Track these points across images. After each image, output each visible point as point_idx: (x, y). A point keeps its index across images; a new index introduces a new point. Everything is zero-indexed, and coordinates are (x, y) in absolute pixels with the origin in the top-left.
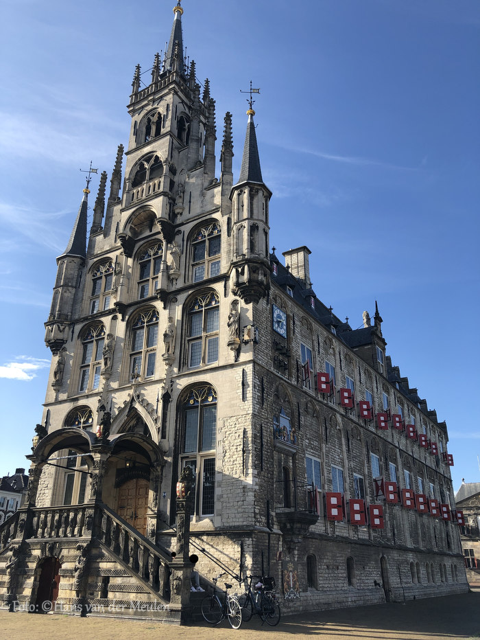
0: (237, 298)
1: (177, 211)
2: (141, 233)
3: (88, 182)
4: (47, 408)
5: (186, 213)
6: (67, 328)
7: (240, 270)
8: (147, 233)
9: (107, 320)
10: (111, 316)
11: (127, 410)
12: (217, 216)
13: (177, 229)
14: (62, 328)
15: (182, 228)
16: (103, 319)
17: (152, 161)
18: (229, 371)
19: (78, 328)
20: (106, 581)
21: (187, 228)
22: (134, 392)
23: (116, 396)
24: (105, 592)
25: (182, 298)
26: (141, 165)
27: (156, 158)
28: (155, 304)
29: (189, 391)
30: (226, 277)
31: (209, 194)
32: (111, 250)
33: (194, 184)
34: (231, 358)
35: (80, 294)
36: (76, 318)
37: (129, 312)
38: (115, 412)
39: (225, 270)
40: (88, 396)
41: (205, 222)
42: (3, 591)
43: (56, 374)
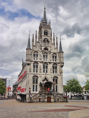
3: (29, 34)
5: (52, 51)
8: (45, 51)
10: (40, 62)
11: (45, 78)
12: (57, 53)
18: (60, 76)
19: (33, 62)
20: (58, 99)
21: (52, 53)
22: (46, 75)
23: (42, 75)
24: (58, 100)
25: (52, 64)
26: (45, 39)
27: (47, 40)
28: (48, 63)
29: (54, 77)
30: (59, 63)
31: (55, 49)
32: (38, 51)
33: (53, 46)
34: (60, 74)
35: (32, 56)
36: (32, 60)
37: (43, 63)
38: (43, 78)
39: (58, 62)
40: (37, 74)
41: (55, 53)
42: (42, 101)
43: (30, 69)
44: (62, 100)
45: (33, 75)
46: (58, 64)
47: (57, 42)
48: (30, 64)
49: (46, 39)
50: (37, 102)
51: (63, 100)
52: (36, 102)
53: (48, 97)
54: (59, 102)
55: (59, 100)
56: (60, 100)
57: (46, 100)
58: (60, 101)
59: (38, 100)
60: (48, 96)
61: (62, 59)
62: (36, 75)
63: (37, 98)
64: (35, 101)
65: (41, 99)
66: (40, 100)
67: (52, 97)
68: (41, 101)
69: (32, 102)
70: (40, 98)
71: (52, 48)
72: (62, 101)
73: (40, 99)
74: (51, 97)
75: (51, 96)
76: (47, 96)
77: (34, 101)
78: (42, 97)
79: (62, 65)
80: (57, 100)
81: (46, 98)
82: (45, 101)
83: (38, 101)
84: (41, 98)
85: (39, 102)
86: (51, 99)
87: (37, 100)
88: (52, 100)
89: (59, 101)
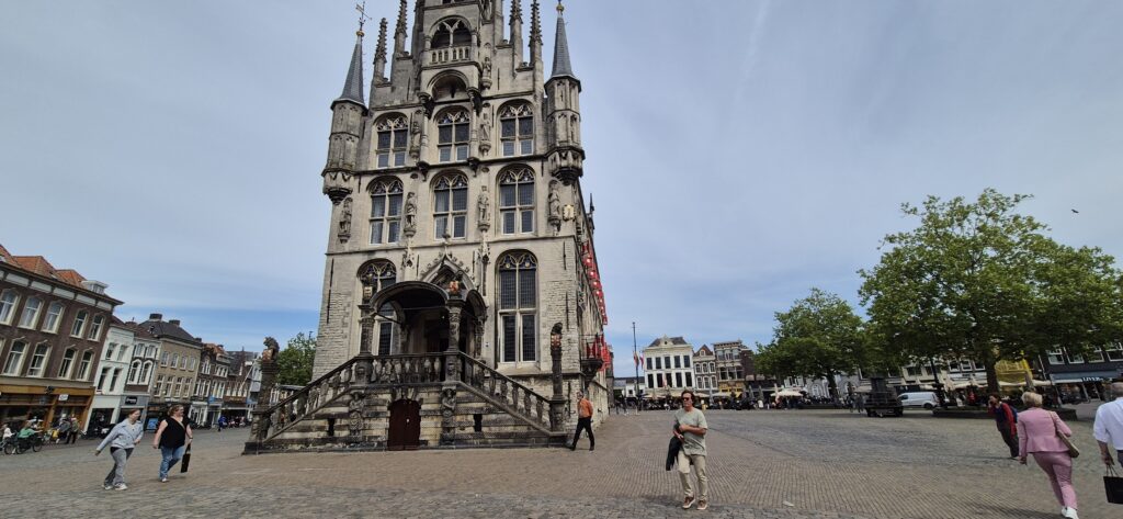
0: (555, 178)
1: (485, 84)
2: (441, 96)
3: (362, 24)
4: (331, 258)
5: (494, 87)
6: (352, 178)
7: (563, 154)
8: (449, 98)
9: (405, 178)
10: (409, 175)
11: (439, 267)
12: (530, 98)
13: (484, 102)
14: (346, 177)
15: (491, 102)
16: (400, 176)
17: (456, 26)
18: (549, 243)
19: (366, 180)
20: (478, 418)
21: (496, 104)
22: (447, 251)
23: (422, 253)
24: (478, 427)
25: (495, 169)
26: (442, 26)
27: (461, 24)
28: (464, 170)
29: (505, 255)
30: (543, 158)
31: (520, 76)
32: (403, 106)
33: (502, 61)
34: (553, 231)
35: (365, 144)
36: (363, 168)
37: (432, 174)
38: (423, 268)
39: (540, 152)
40: (387, 250)
41: (515, 101)
42: (345, 433)
43: (342, 224)
44: (510, 429)
45: (360, 260)
46: (536, 166)
47: (535, 31)
48: (349, 191)
49: (451, 24)
50: (306, 442)
51: (522, 430)
52: (299, 441)
53: (393, 406)
54: (485, 445)
55: (489, 423)
56: (496, 423)
57: (380, 428)
58: (499, 435)
59: (321, 429)
60: (399, 397)
61: (560, 123)
62: (379, 255)
63: (308, 417)
64: (296, 435)
65: (338, 422)
66: (331, 432)
67: (429, 400)
68: (334, 440)
69: (271, 442)
70: (333, 410)
71: (494, 73)
72: (509, 435)
73: (331, 419)
74: (417, 405)
75: (423, 395)
76: (387, 397)
77: (287, 436)
78: (348, 404)
79: (564, 163)
80: (471, 430)
81: (377, 415)
82: (368, 433)
83: (313, 435)
84: (342, 416)
85: (323, 441)
86: (424, 422)
87: (308, 429)
88: (429, 429)
89: (482, 436)
